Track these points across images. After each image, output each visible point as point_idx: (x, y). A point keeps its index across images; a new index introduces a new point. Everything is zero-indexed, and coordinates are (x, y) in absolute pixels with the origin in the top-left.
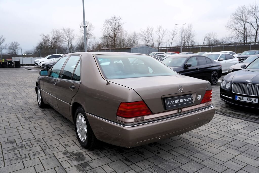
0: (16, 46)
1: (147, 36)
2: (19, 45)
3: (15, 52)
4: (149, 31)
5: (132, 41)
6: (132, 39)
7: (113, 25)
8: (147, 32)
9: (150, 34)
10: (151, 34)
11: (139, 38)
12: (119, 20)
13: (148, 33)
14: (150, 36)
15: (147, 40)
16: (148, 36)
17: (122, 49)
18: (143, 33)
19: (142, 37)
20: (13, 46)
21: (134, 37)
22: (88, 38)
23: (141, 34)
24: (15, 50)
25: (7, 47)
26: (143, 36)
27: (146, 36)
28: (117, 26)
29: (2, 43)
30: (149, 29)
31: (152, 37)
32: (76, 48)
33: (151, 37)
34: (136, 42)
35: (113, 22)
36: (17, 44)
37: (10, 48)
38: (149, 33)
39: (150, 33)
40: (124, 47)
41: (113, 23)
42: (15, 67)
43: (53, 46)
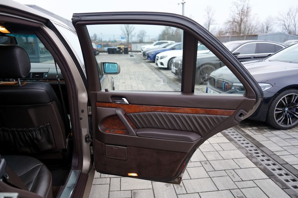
0: (143, 34)
1: (287, 20)
2: (146, 33)
3: (142, 40)
4: (292, 13)
5: (265, 27)
6: (264, 24)
7: (240, 8)
8: (288, 14)
9: (292, 17)
10: (293, 17)
11: (274, 23)
13: (289, 15)
14: (291, 20)
15: (287, 25)
16: (288, 20)
17: (245, 37)
18: (282, 16)
19: (279, 22)
20: (141, 34)
21: (268, 22)
22: (210, 24)
23: (278, 18)
24: (142, 38)
25: (136, 35)
26: (280, 20)
27: (286, 21)
28: (245, 8)
29: (133, 31)
30: (292, 10)
31: (294, 20)
33: (293, 21)
34: (269, 29)
36: (145, 32)
37: (139, 36)
38: (291, 15)
39: (292, 15)
40: (249, 34)
41: (241, 4)
42: (123, 53)
43: (174, 34)
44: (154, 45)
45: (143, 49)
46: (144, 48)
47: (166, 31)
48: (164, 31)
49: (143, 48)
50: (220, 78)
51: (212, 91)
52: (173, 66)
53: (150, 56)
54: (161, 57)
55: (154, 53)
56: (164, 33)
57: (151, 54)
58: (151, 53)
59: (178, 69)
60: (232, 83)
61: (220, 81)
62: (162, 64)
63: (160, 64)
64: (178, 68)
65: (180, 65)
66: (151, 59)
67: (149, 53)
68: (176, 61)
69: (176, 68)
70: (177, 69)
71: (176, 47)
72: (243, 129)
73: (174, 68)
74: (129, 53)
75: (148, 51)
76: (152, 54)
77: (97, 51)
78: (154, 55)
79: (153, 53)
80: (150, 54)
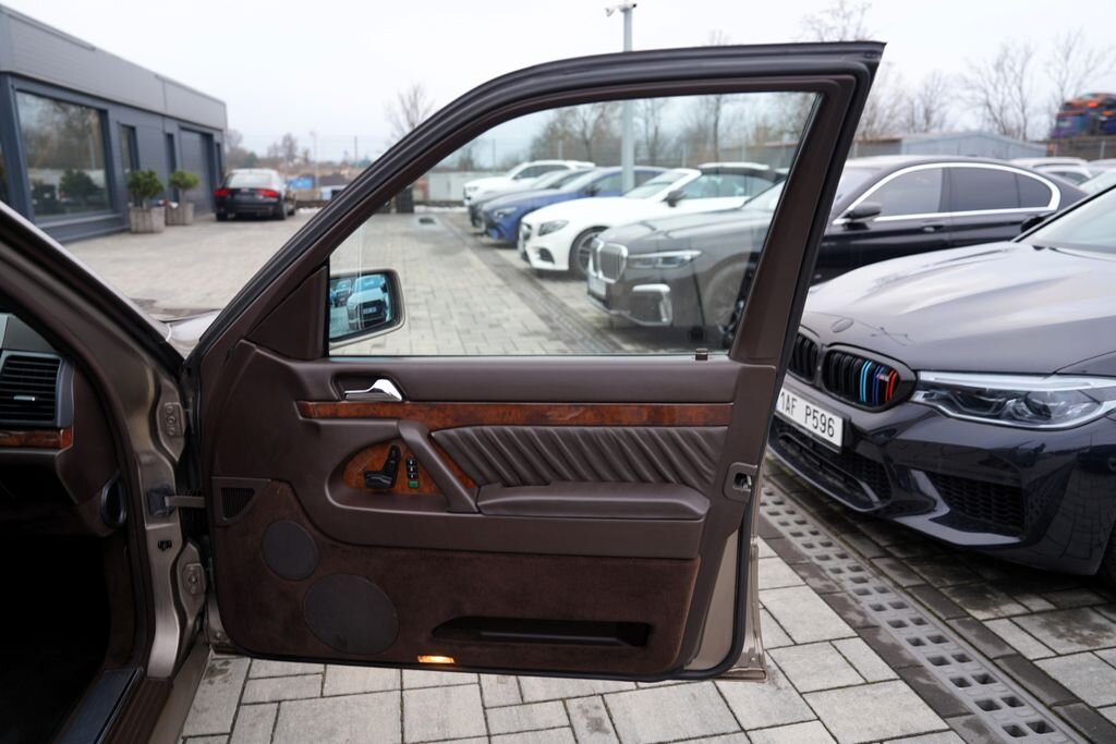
1: (995, 88)
4: (1011, 64)
5: (920, 113)
6: (917, 102)
8: (999, 67)
9: (1011, 77)
10: (1016, 76)
11: (952, 98)
12: (863, 11)
13: (1003, 70)
14: (1010, 88)
15: (995, 105)
16: (1000, 88)
18: (979, 72)
19: (968, 93)
21: (929, 93)
23: (966, 81)
26: (972, 88)
27: (991, 90)
30: (1012, 53)
31: (1020, 89)
32: (674, 141)
33: (1015, 89)
34: (935, 118)
35: (831, 24)
38: (1007, 69)
39: (1012, 69)
40: (868, 137)
42: (394, 210)
43: (588, 135)
44: (515, 178)
45: (469, 194)
46: (475, 188)
47: (559, 125)
48: (549, 124)
49: (470, 189)
50: (839, 338)
51: (801, 404)
52: (595, 269)
53: (496, 221)
54: (542, 225)
55: (514, 209)
56: (550, 133)
57: (499, 214)
58: (501, 211)
59: (618, 282)
60: (916, 372)
61: (846, 354)
62: (545, 255)
63: (538, 256)
64: (618, 278)
65: (624, 264)
66: (501, 236)
67: (492, 211)
68: (605, 246)
69: (605, 274)
70: (612, 281)
71: (599, 185)
72: (980, 615)
73: (601, 275)
74: (417, 209)
75: (488, 201)
76: (506, 216)
77: (287, 199)
78: (514, 218)
79: (508, 211)
80: (496, 213)
